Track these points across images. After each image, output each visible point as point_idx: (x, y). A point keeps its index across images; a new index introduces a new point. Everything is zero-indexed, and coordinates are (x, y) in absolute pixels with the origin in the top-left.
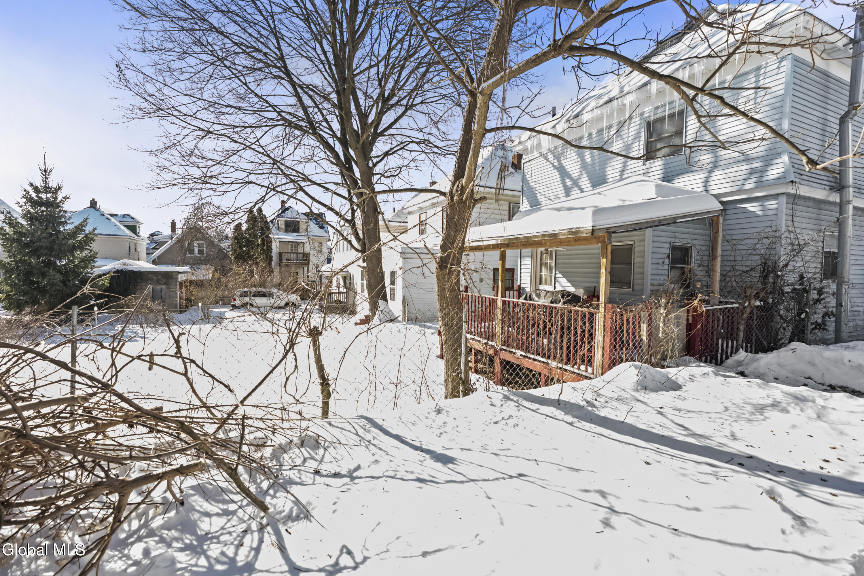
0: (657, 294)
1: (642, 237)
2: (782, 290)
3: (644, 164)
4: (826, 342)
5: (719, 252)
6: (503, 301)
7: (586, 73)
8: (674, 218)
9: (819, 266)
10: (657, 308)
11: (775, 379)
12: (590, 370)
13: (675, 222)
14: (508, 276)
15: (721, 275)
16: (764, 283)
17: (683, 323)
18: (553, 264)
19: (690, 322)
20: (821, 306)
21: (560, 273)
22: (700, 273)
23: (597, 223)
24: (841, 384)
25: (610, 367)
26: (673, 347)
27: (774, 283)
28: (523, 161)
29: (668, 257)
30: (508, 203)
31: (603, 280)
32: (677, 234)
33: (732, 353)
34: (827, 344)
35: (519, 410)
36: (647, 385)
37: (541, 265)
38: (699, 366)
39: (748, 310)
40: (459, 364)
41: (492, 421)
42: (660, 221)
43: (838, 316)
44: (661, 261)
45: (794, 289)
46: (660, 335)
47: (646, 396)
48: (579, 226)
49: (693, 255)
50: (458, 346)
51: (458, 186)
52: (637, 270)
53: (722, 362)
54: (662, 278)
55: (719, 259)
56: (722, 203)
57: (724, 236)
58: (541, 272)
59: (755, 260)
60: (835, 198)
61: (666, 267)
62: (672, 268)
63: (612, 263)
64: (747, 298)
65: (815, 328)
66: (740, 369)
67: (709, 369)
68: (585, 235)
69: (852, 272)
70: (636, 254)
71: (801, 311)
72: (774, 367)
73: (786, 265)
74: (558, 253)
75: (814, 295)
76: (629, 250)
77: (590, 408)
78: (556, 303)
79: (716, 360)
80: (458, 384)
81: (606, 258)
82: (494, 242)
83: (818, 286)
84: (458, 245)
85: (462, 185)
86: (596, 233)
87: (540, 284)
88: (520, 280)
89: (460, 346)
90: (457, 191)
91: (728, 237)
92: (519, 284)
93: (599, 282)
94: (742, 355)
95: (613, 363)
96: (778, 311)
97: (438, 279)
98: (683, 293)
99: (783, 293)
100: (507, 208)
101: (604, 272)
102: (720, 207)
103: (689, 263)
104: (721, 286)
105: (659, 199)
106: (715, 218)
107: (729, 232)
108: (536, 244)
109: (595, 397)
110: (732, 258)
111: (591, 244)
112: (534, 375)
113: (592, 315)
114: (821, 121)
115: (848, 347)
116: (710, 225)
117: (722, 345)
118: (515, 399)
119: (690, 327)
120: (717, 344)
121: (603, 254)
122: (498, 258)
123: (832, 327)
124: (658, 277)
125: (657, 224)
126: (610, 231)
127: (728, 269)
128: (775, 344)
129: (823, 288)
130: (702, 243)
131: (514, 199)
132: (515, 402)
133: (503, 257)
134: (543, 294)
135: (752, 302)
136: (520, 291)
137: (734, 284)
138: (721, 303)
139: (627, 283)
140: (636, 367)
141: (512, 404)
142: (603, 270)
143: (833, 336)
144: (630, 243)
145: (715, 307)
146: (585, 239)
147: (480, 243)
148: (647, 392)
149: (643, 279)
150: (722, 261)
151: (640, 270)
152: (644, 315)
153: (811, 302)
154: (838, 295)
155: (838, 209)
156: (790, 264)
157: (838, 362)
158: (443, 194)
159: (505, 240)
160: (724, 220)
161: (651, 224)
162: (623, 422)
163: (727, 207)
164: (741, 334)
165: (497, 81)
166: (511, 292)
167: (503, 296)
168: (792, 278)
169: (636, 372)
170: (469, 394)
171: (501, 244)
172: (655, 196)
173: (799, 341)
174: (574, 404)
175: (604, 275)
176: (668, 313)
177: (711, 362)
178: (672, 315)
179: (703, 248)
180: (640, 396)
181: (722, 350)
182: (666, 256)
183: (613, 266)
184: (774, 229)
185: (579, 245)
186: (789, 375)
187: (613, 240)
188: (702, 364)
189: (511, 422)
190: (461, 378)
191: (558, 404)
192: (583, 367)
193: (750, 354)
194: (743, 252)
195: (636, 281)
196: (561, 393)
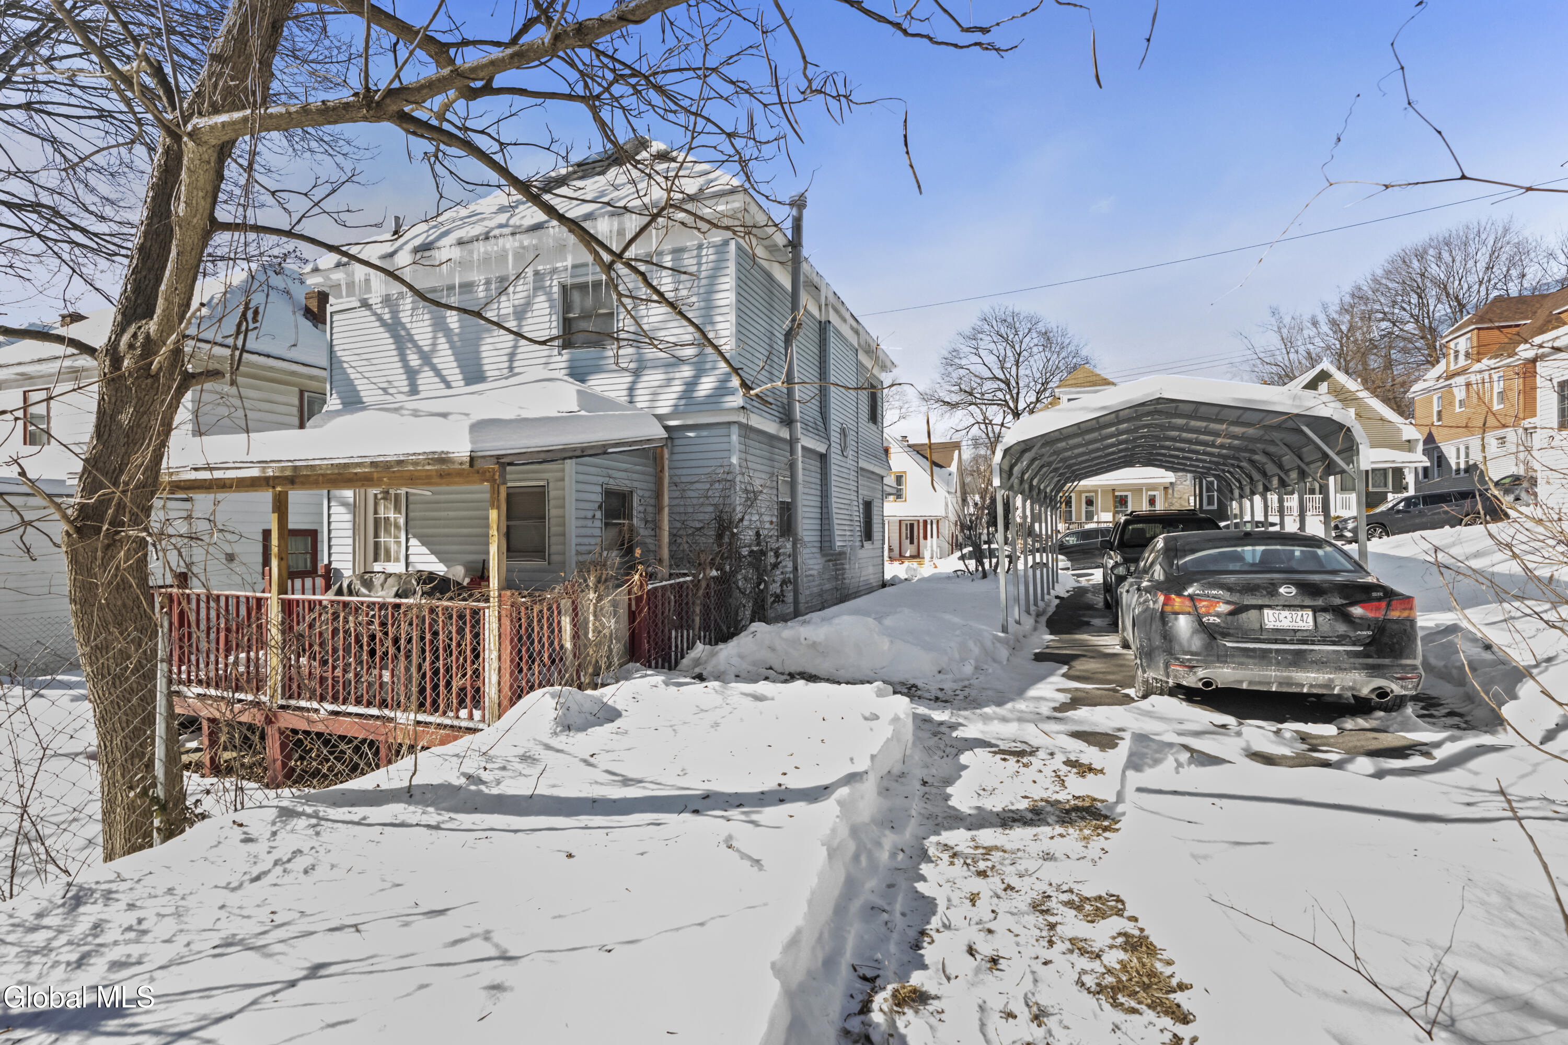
0: (583, 568)
1: (559, 474)
2: (740, 554)
3: (560, 354)
4: (784, 619)
5: (666, 501)
6: (283, 601)
7: (451, 172)
8: (604, 446)
9: (774, 519)
10: (583, 591)
11: (737, 676)
12: (477, 714)
13: (605, 453)
14: (299, 546)
15: (670, 534)
16: (720, 545)
17: (623, 611)
18: (402, 521)
19: (634, 608)
20: (778, 572)
21: (414, 536)
22: (643, 532)
23: (479, 446)
24: (800, 669)
25: (512, 703)
26: (610, 650)
27: (730, 544)
28: (329, 309)
29: (600, 507)
30: (297, 389)
31: (493, 549)
32: (610, 472)
33: (688, 649)
34: (786, 621)
35: (318, 834)
36: (570, 722)
37: (377, 522)
38: (646, 675)
39: (704, 584)
40: (150, 765)
41: (247, 877)
42: (583, 449)
43: (795, 582)
44: (590, 514)
45: (752, 552)
46: (590, 635)
47: (570, 740)
48: (445, 450)
49: (635, 505)
50: (143, 720)
51: (135, 336)
52: (553, 529)
53: (677, 664)
54: (593, 541)
55: (666, 510)
56: (667, 428)
57: (671, 477)
58: (376, 535)
59: (707, 513)
60: (785, 434)
61: (598, 523)
62: (607, 524)
63: (509, 518)
64: (701, 566)
65: (774, 602)
66: (697, 670)
67: (659, 679)
68: (457, 466)
69: (805, 527)
70: (552, 502)
71: (760, 581)
72: (735, 661)
73: (742, 520)
74: (411, 498)
75: (771, 559)
76: (539, 495)
77: (473, 788)
78: (407, 597)
79: (670, 662)
80: (148, 814)
81: (498, 508)
82: (255, 472)
83: (775, 546)
84: (132, 478)
85: (148, 336)
86: (479, 464)
87: (376, 560)
88: (330, 555)
89: (150, 720)
90: (131, 346)
91: (676, 479)
92: (326, 562)
93: (488, 553)
94: (700, 648)
95: (517, 695)
96: (736, 583)
97: (74, 560)
98: (620, 563)
99: (740, 557)
100: (296, 401)
101: (496, 533)
102: (663, 434)
103: (630, 517)
104: (670, 551)
105: (583, 413)
106: (659, 450)
107: (679, 472)
108: (360, 480)
109: (483, 764)
110: (682, 510)
111: (469, 482)
112: (357, 749)
113: (475, 612)
114: (768, 334)
115: (804, 622)
116: (655, 459)
117: (676, 638)
118: (309, 810)
119: (632, 616)
120: (670, 638)
121: (495, 503)
122: (270, 507)
123: (790, 597)
124: (586, 541)
125: (578, 453)
126: (503, 462)
127: (679, 525)
128: (736, 629)
129: (778, 548)
130: (644, 485)
131: (314, 385)
132: (309, 816)
133: (281, 506)
134: (378, 580)
135: (708, 571)
136: (330, 576)
137: (686, 546)
138: (671, 576)
139: (539, 551)
140: (553, 696)
141: (302, 822)
142: (494, 532)
143: (792, 609)
144: (542, 483)
145: (664, 583)
146: (460, 474)
147: (206, 475)
148: (572, 734)
149: (564, 544)
150: (670, 514)
151: (559, 529)
152: (566, 603)
153: (769, 568)
154: (794, 556)
155: (788, 448)
156: (747, 517)
157: (795, 642)
158: (90, 351)
159: (283, 469)
160: (672, 453)
161: (571, 454)
162: (531, 797)
163: (675, 435)
164: (697, 619)
165: (233, 123)
166: (308, 582)
167: (282, 590)
168: (748, 536)
169: (553, 703)
170: (183, 831)
171: (275, 478)
172: (577, 409)
173: (759, 621)
174: (440, 786)
175: (496, 539)
176: (600, 599)
177: (663, 667)
178: (606, 601)
179: (647, 494)
180: (561, 741)
181: (676, 646)
182: (597, 505)
183: (511, 523)
184: (727, 469)
185: (448, 485)
186: (750, 668)
187: (508, 477)
188: (649, 672)
189: (300, 863)
190: (155, 800)
191: (409, 794)
192: (463, 713)
193: (708, 647)
194: (695, 501)
195: (554, 549)
196: (414, 774)
